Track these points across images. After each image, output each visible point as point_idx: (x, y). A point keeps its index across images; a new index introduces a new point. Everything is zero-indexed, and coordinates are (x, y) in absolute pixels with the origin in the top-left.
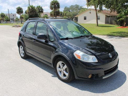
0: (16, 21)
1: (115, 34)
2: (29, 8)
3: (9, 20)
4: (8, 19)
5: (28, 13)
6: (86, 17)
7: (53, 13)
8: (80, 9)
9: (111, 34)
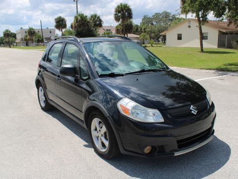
1: (233, 67)
2: (76, 18)
3: (42, 41)
4: (41, 39)
5: (75, 27)
6: (181, 35)
7: (120, 28)
8: (172, 20)
9: (225, 66)
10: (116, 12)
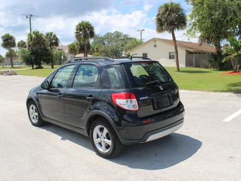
2: (30, 36)
5: (29, 46)
6: (146, 54)
10: (77, 30)
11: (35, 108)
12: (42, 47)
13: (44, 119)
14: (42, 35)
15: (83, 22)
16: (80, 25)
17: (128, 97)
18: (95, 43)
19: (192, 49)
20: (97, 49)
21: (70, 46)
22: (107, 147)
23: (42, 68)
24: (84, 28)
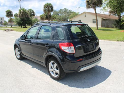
0: (4, 24)
6: (81, 20)
10: (44, 7)
11: (18, 50)
12: (26, 17)
13: (23, 56)
14: (26, 10)
15: (47, 3)
16: (46, 5)
17: (69, 45)
18: (54, 14)
19: (105, 17)
20: (55, 17)
21: (41, 16)
22: (57, 74)
23: (26, 27)
24: (48, 7)
